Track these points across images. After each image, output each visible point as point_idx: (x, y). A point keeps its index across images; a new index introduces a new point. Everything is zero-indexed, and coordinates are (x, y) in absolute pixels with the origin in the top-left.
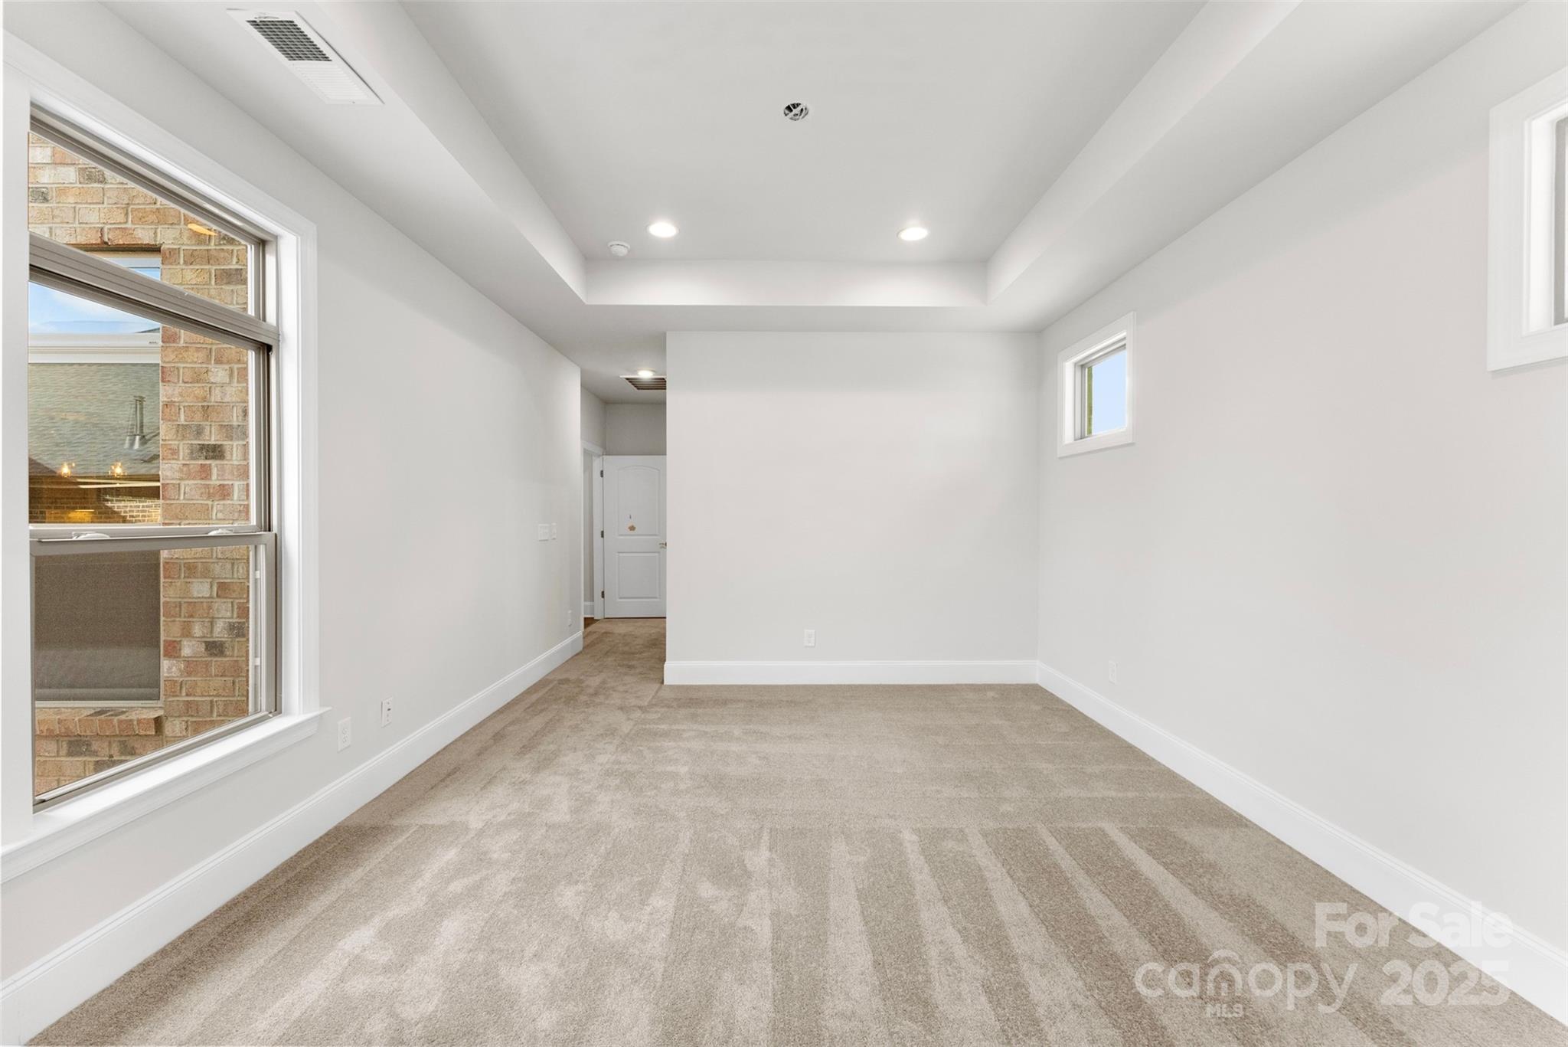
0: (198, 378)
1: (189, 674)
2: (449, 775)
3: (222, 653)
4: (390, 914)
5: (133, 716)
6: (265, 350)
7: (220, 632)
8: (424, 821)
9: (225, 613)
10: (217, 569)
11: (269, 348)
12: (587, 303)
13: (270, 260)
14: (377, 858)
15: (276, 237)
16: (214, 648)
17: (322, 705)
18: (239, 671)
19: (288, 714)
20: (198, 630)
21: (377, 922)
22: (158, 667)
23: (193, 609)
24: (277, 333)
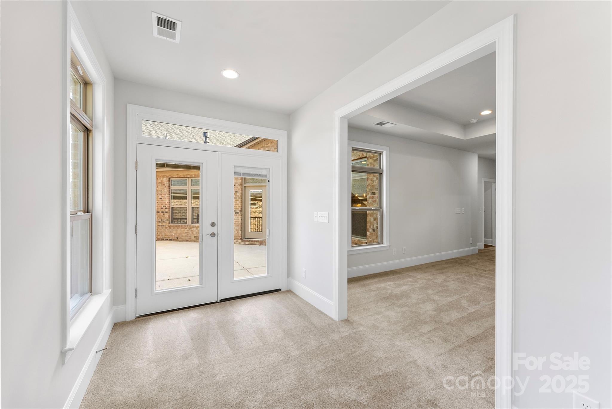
0: (372, 180)
1: (371, 235)
2: (417, 269)
3: (375, 232)
4: (396, 282)
5: (363, 241)
6: (381, 174)
7: (375, 228)
8: (408, 274)
9: (375, 223)
10: (374, 216)
11: (381, 173)
12: (465, 139)
13: (382, 156)
14: (397, 276)
15: (382, 152)
16: (374, 230)
17: (390, 244)
18: (377, 235)
19: (384, 244)
20: (372, 227)
21: (394, 282)
22: (366, 233)
23: (371, 223)
24: (383, 170)
